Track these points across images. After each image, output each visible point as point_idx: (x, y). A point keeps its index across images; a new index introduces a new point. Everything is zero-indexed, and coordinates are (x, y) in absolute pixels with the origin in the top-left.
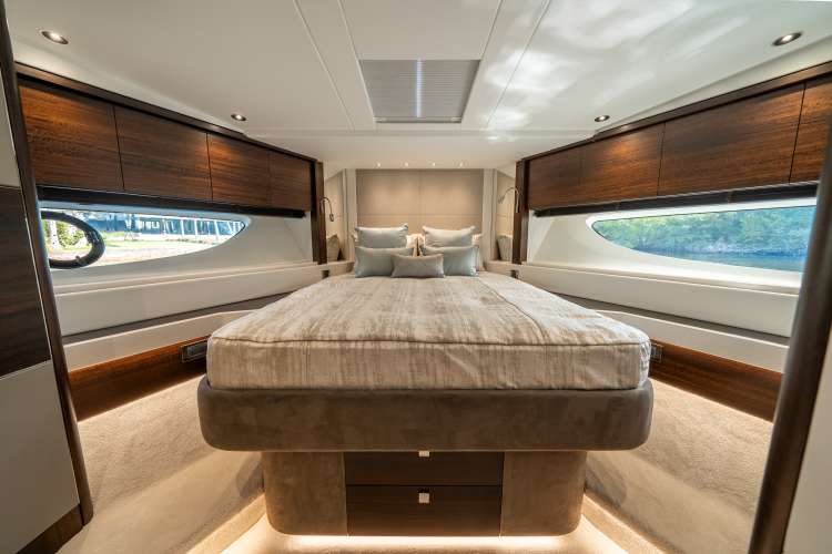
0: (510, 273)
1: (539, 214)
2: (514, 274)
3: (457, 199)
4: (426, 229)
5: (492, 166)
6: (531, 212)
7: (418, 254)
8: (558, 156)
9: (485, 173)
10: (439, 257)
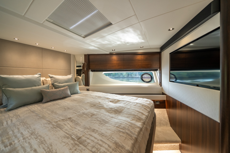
0: (86, 89)
1: (92, 71)
2: (88, 90)
3: (61, 63)
4: (51, 76)
5: (73, 54)
6: (90, 70)
7: (44, 85)
8: (99, 56)
9: (71, 55)
10: (67, 88)
